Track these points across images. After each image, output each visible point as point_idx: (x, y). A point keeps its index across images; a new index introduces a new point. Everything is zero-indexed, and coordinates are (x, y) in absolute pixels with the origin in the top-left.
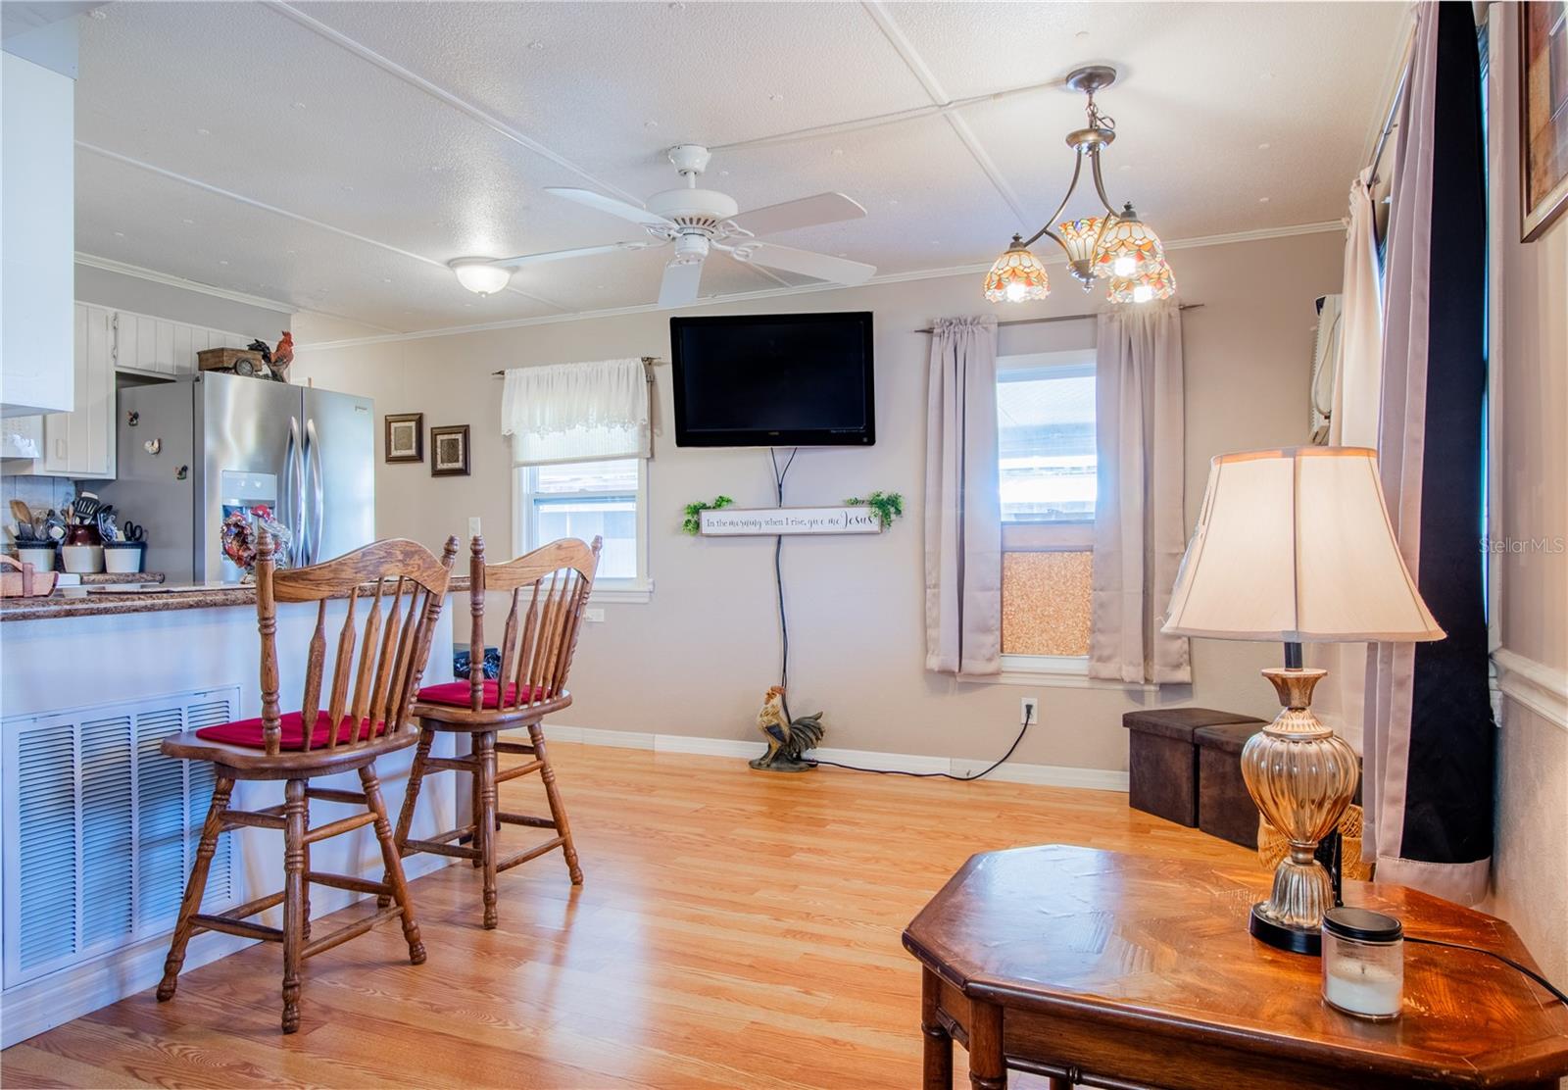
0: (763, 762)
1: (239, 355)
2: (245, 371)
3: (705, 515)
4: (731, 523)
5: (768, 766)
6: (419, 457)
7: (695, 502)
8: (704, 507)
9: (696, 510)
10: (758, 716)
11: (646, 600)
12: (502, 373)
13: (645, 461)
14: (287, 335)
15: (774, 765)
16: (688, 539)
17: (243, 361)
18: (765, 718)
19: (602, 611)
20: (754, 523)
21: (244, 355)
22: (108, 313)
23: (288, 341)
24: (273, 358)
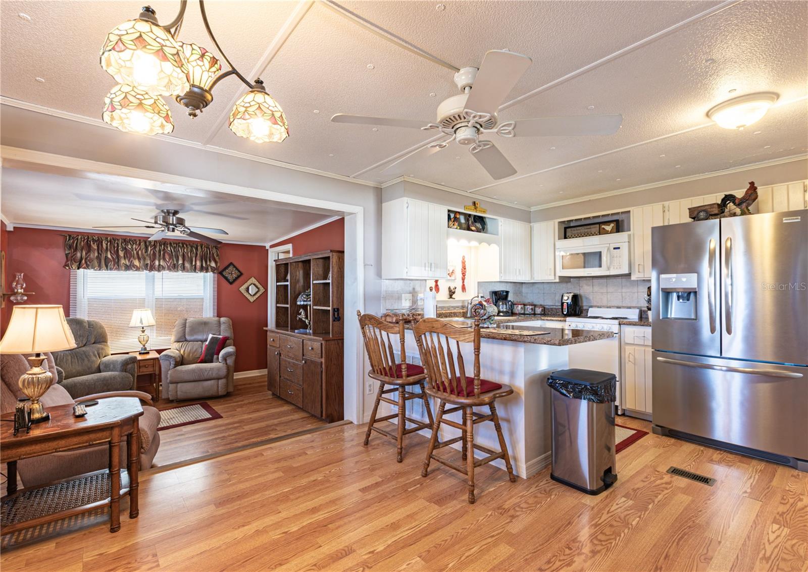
1: (706, 207)
2: (702, 217)
14: (752, 184)
17: (701, 212)
21: (702, 208)
22: (663, 205)
23: (753, 188)
24: (737, 201)
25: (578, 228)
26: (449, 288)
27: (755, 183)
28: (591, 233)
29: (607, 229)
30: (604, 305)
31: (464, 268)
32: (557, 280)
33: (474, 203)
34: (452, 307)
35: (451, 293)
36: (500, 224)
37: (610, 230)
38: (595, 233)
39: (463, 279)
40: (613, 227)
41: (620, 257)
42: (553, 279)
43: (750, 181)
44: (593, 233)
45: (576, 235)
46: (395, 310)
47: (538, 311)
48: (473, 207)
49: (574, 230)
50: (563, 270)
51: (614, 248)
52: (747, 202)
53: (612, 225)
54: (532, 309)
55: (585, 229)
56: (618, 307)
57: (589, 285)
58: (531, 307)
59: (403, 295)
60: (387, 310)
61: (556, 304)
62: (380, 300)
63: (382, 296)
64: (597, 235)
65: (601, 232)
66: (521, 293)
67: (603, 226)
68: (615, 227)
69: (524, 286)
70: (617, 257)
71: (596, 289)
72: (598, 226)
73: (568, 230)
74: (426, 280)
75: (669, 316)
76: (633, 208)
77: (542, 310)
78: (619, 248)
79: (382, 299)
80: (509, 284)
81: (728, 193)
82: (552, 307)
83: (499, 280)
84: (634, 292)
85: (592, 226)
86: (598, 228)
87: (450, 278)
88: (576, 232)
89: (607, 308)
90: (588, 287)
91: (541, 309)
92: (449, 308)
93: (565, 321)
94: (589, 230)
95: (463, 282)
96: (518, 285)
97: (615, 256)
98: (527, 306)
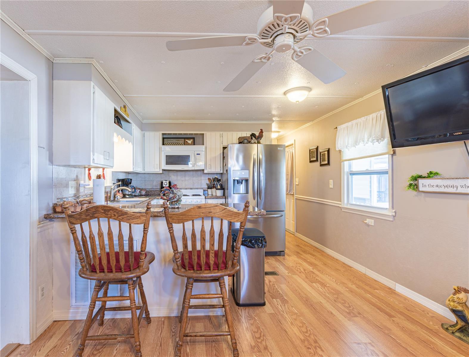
0: (450, 329)
1: (244, 138)
2: (246, 142)
3: (421, 181)
4: (437, 186)
5: (453, 333)
6: (317, 160)
7: (415, 174)
8: (421, 177)
9: (416, 178)
10: (447, 300)
11: (391, 219)
12: (336, 128)
13: (391, 155)
14: (261, 130)
15: (457, 334)
16: (412, 193)
17: (245, 139)
18: (452, 303)
19: (373, 221)
20: (452, 187)
21: (245, 138)
22: (220, 133)
23: (262, 131)
24: (257, 137)
25: (171, 139)
27: (263, 130)
28: (180, 144)
29: (189, 142)
30: (183, 187)
33: (124, 107)
36: (133, 128)
37: (190, 143)
38: (182, 144)
41: (200, 160)
42: (159, 171)
43: (261, 129)
44: (181, 144)
45: (170, 144)
47: (143, 193)
48: (124, 110)
49: (169, 140)
50: (166, 165)
51: (197, 154)
52: (260, 138)
53: (192, 140)
54: (139, 192)
55: (176, 140)
56: (191, 189)
57: (175, 176)
59: (70, 182)
61: (154, 188)
64: (183, 145)
65: (185, 144)
67: (186, 140)
68: (193, 142)
71: (179, 178)
72: (183, 139)
73: (165, 139)
76: (206, 132)
78: (200, 154)
81: (253, 133)
82: (151, 190)
84: (199, 180)
85: (180, 139)
86: (184, 141)
88: (170, 141)
89: (185, 189)
91: (145, 192)
94: (178, 141)
97: (197, 159)
98: (137, 190)
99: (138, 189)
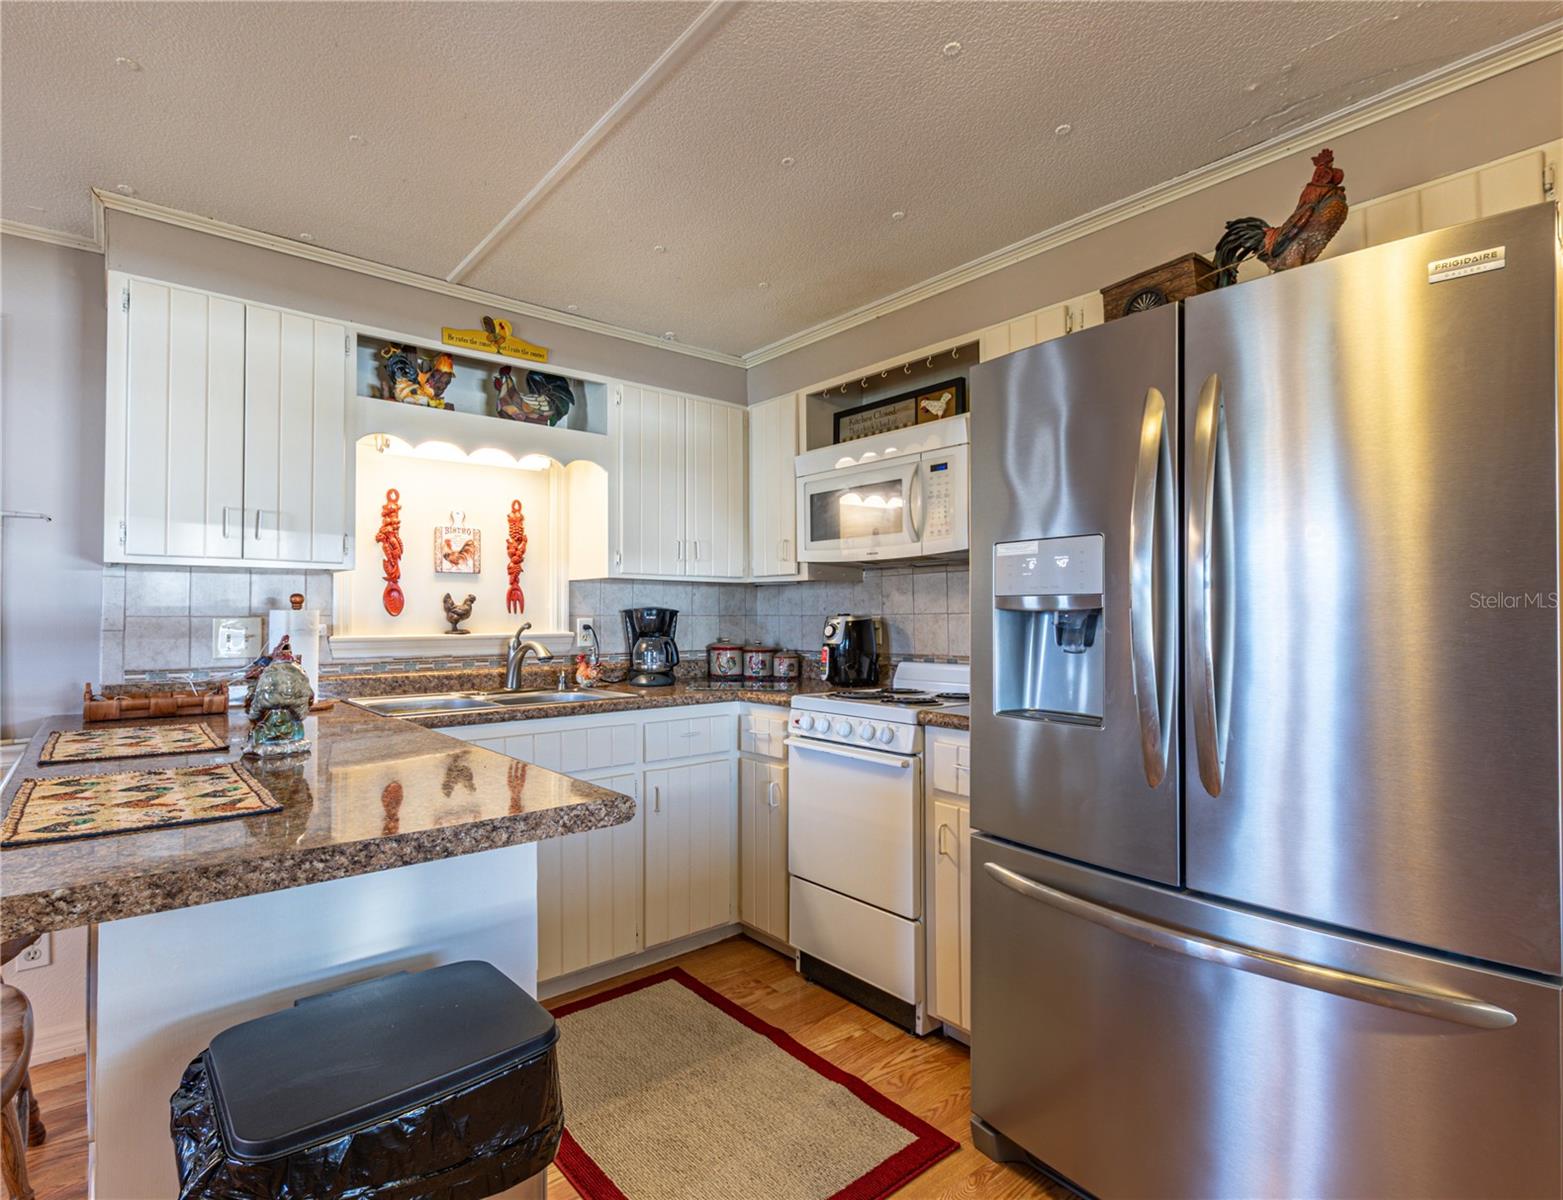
17: (1140, 296)
21: (1145, 284)
22: (1067, 309)
23: (1328, 178)
24: (1268, 242)
25: (866, 414)
26: (448, 597)
29: (934, 409)
31: (518, 538)
32: (805, 576)
33: (488, 323)
34: (457, 659)
35: (457, 615)
36: (612, 399)
37: (940, 411)
38: (906, 422)
39: (515, 573)
40: (948, 403)
41: (946, 496)
42: (800, 571)
44: (902, 423)
46: (171, 671)
47: (782, 667)
48: (483, 336)
49: (857, 422)
50: (815, 543)
51: (934, 468)
52: (1304, 235)
53: (947, 396)
54: (763, 662)
55: (882, 415)
57: (904, 592)
58: (761, 657)
59: (216, 621)
60: (127, 672)
62: (96, 637)
63: (102, 628)
65: (922, 417)
66: (750, 614)
67: (924, 403)
68: (953, 400)
69: (760, 594)
70: (938, 497)
71: (922, 601)
72: (911, 402)
73: (844, 421)
74: (329, 572)
75: (1027, 705)
76: (985, 330)
77: (791, 665)
78: (944, 466)
79: (102, 634)
80: (704, 589)
83: (607, 576)
86: (913, 411)
87: (454, 569)
88: (863, 425)
89: (950, 662)
90: (903, 598)
91: (787, 662)
92: (439, 662)
93: (787, 704)
94: (892, 417)
95: (515, 581)
96: (739, 594)
97: (935, 493)
98: (750, 655)
99: (751, 651)
